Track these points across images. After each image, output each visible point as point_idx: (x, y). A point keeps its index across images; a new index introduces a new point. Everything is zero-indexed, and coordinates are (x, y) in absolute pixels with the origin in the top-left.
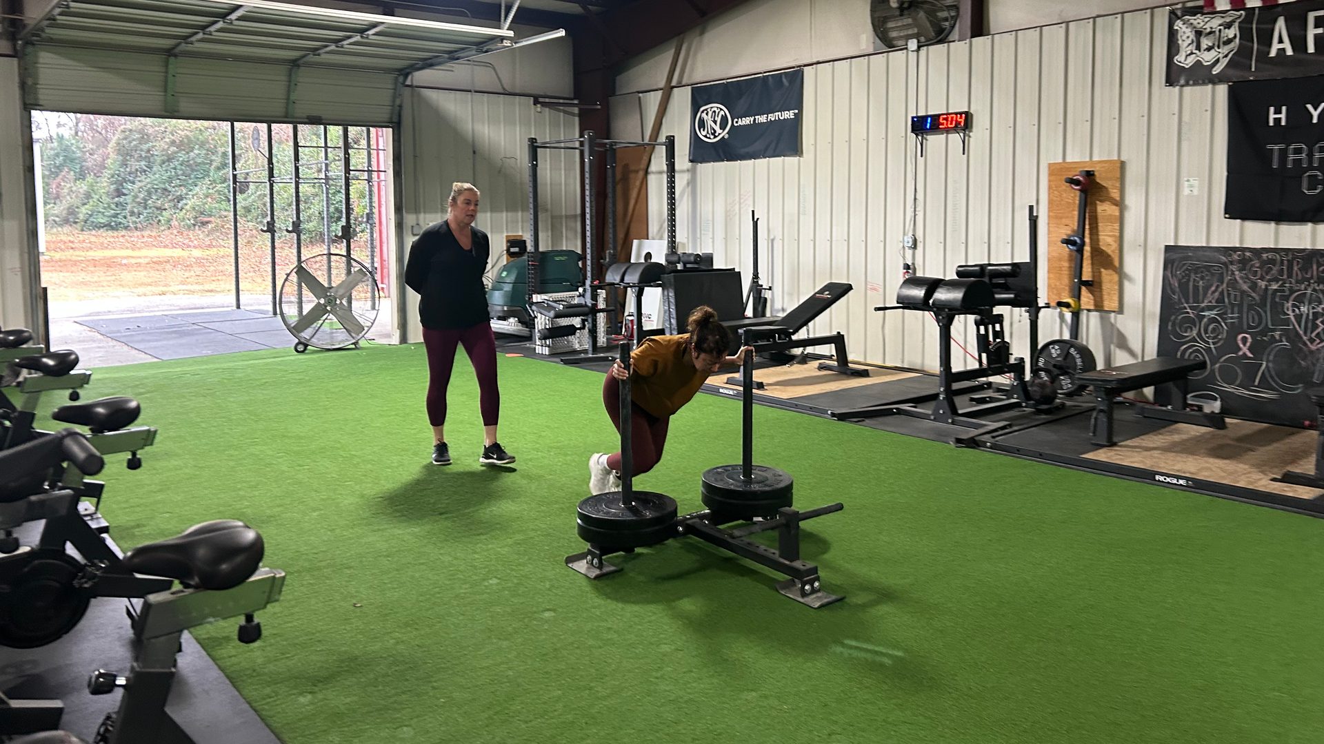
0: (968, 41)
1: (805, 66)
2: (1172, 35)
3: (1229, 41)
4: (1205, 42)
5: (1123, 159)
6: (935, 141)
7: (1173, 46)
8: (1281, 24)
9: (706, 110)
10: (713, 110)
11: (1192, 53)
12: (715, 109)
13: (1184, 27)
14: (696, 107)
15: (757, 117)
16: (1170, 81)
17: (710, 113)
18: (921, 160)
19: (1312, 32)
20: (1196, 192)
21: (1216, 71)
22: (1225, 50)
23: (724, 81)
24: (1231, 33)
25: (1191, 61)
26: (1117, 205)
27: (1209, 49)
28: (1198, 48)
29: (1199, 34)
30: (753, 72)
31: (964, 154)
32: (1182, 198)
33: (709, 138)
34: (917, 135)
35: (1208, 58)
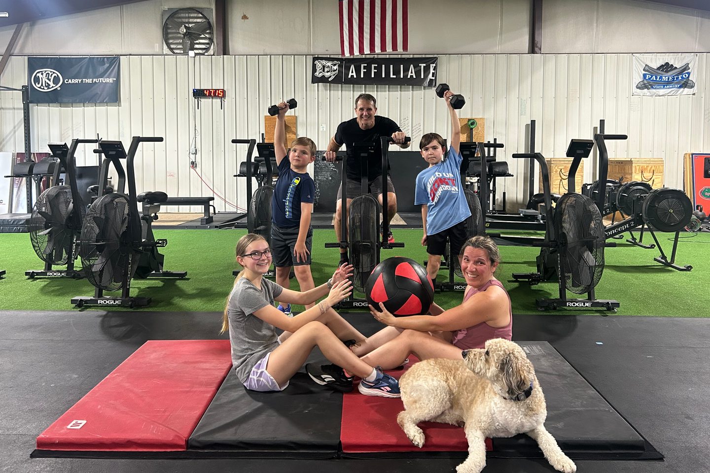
0: (222, 56)
1: (121, 55)
2: (314, 66)
3: (335, 71)
4: (326, 70)
5: (296, 115)
6: (205, 102)
7: (314, 70)
8: (352, 67)
9: (42, 72)
10: (46, 72)
11: (321, 72)
12: (49, 72)
13: (318, 64)
14: (31, 69)
15: (84, 80)
16: (313, 82)
17: (45, 74)
18: (198, 111)
19: (363, 70)
20: (325, 130)
21: (330, 80)
22: (334, 73)
23: (58, 57)
24: (335, 68)
25: (321, 75)
26: (295, 134)
27: (328, 72)
28: (324, 71)
29: (324, 67)
30: (80, 54)
31: (222, 109)
32: (319, 132)
33: (43, 89)
34: (195, 98)
35: (327, 75)
